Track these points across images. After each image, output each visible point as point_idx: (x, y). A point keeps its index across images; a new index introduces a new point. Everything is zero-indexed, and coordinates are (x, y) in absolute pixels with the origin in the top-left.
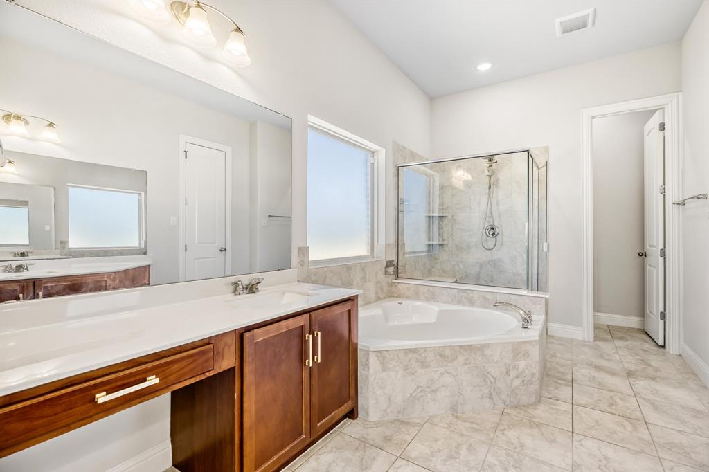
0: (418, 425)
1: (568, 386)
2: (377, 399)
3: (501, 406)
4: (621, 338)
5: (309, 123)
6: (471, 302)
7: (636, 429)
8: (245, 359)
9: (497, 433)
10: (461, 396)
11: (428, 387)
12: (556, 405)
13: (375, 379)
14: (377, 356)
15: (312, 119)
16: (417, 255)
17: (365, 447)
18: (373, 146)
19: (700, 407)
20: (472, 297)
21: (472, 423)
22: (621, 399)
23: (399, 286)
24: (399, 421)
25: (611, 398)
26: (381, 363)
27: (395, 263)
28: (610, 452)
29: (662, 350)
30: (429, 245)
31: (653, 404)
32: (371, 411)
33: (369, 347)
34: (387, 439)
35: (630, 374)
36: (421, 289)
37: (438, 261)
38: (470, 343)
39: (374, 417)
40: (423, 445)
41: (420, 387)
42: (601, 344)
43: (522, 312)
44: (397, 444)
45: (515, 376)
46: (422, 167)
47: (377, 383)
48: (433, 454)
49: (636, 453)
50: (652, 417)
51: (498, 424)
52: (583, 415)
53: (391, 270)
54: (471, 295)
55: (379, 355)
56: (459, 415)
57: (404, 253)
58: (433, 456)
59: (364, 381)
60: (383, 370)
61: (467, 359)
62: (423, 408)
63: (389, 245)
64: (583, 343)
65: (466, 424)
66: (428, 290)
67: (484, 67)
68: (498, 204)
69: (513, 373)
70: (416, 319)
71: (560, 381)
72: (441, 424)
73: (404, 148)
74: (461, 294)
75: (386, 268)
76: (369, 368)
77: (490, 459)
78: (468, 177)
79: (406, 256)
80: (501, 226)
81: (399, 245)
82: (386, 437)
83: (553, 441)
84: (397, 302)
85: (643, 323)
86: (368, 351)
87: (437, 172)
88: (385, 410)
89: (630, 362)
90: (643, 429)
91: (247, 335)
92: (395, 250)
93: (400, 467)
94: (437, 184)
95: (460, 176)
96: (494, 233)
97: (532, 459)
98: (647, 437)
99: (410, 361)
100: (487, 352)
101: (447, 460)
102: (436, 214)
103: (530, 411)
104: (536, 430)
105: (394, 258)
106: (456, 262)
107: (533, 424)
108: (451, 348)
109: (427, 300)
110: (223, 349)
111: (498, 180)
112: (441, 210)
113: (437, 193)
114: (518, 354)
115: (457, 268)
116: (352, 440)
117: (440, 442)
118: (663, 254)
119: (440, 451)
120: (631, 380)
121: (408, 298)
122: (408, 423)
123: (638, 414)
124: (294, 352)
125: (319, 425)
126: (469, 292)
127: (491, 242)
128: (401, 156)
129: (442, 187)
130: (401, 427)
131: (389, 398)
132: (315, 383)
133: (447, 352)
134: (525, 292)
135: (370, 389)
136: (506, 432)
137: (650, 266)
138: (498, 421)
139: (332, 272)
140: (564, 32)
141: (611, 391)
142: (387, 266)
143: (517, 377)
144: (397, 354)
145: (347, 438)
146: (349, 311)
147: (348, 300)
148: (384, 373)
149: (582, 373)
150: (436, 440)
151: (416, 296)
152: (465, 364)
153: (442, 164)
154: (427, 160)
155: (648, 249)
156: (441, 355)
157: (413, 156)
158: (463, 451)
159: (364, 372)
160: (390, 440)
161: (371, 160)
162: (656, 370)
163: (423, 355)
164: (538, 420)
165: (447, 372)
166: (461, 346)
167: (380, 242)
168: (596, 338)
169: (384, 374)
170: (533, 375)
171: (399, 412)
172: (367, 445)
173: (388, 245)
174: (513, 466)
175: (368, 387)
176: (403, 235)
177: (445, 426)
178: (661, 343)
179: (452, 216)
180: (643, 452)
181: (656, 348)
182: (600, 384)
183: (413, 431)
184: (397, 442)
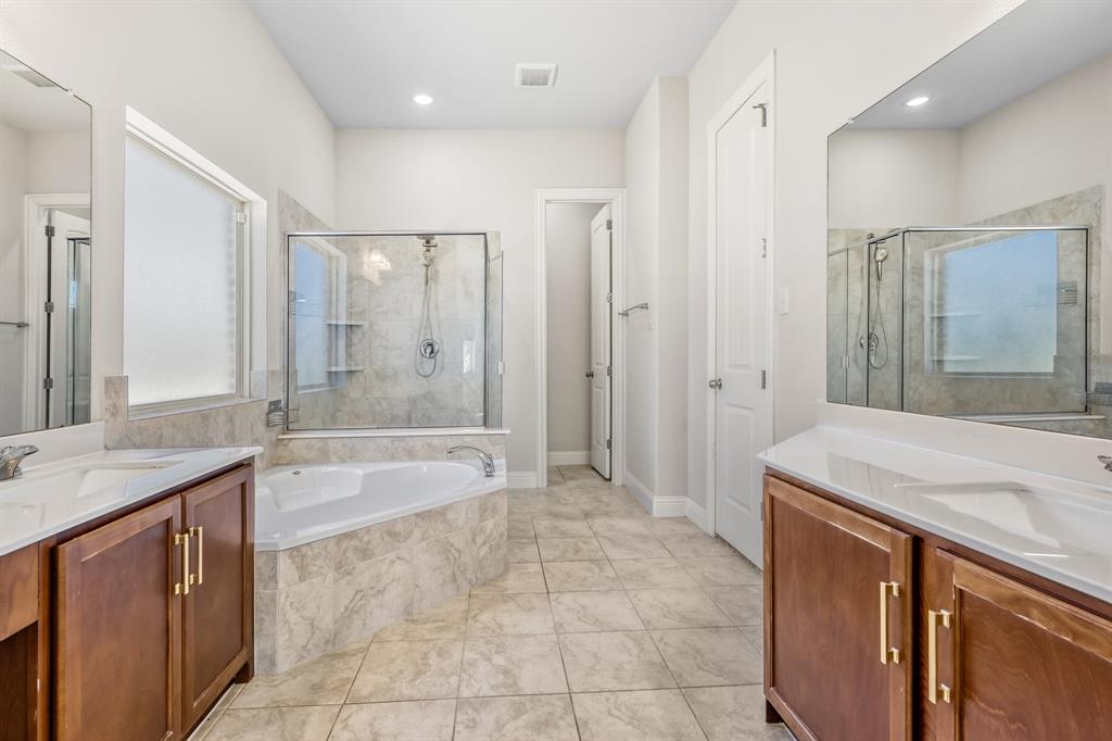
0: (358, 651)
1: (532, 543)
2: (291, 631)
3: (466, 588)
4: (572, 478)
5: (128, 127)
6: (411, 455)
7: (602, 569)
8: (60, 602)
9: (469, 622)
10: (418, 590)
11: (372, 588)
12: (525, 569)
13: (286, 598)
14: (291, 557)
15: (135, 119)
16: (316, 390)
17: (282, 714)
18: (246, 193)
19: (645, 532)
20: (413, 447)
21: (435, 621)
22: (585, 543)
23: (291, 444)
24: (328, 656)
25: (576, 544)
26: (298, 568)
27: (282, 404)
28: (585, 600)
29: (609, 483)
30: (330, 373)
31: (611, 540)
32: (281, 656)
33: (275, 545)
34: (317, 688)
35: (587, 515)
36: (331, 444)
37: (347, 400)
38: (428, 509)
39: (284, 664)
40: (376, 673)
41: (361, 591)
42: (555, 488)
43: (482, 455)
44: (334, 689)
45: (482, 541)
46: (322, 242)
47: (292, 604)
48: (393, 680)
49: (606, 592)
50: (613, 553)
51: (468, 611)
52: (554, 571)
53: (277, 417)
54: (411, 443)
55: (295, 553)
56: (415, 617)
57: (296, 388)
58: (395, 682)
59: (267, 606)
60: (302, 579)
61: (425, 532)
62: (365, 624)
63: (273, 372)
64: (538, 491)
65: (428, 625)
66: (344, 446)
67: (423, 100)
68: (437, 308)
69: (480, 540)
70: (326, 495)
71: (524, 541)
72: (394, 638)
73: (296, 203)
74: (397, 444)
75: (268, 414)
76: (276, 582)
77: (469, 655)
78: (386, 265)
79: (300, 392)
80: (442, 342)
81: (289, 373)
82: (314, 685)
83: (531, 609)
84: (290, 472)
85: (590, 458)
86: (275, 553)
87: (344, 251)
88: (304, 647)
89: (585, 502)
90: (607, 568)
91: (66, 548)
92: (282, 383)
93: (350, 716)
94: (344, 273)
95: (375, 262)
96: (432, 352)
97: (515, 636)
98: (611, 574)
99: (344, 554)
100: (450, 516)
101: (415, 679)
102: (343, 322)
103: (499, 583)
104: (512, 603)
105: (281, 396)
106: (376, 399)
107: (506, 598)
108: (405, 519)
109: (343, 461)
110: (12, 588)
111: (437, 272)
112: (350, 315)
113: (343, 287)
114: (485, 511)
115: (378, 408)
116: (255, 712)
117: (399, 662)
118: (610, 373)
119: (401, 672)
120: (589, 520)
121: (307, 462)
122: (345, 654)
123: (601, 553)
124: (153, 573)
125: (195, 704)
126: (408, 439)
127: (428, 366)
128: (292, 217)
129: (350, 279)
130: (334, 663)
131: (312, 624)
132: (190, 626)
133: (399, 527)
134: (482, 430)
135: (279, 618)
136: (478, 618)
137: (597, 387)
138: (465, 608)
139: (174, 425)
140: (524, 83)
141: (574, 537)
142: (270, 412)
143: (484, 543)
144: (326, 547)
145: (244, 714)
146: (243, 485)
147: (238, 466)
148: (303, 583)
149: (543, 525)
150: (393, 661)
151: (324, 457)
152: (423, 539)
153: (350, 240)
154: (330, 229)
155: (595, 367)
156: (391, 534)
157: (310, 219)
158: (433, 660)
159: (267, 592)
160: (322, 687)
161: (239, 217)
162: (608, 505)
163: (365, 539)
164: (510, 592)
165: (399, 558)
166: (417, 514)
167: (256, 368)
168: (550, 483)
169: (303, 586)
170: (501, 535)
171: (327, 642)
172: (284, 709)
173: (271, 374)
174: (496, 652)
175: (274, 615)
176: (295, 355)
177: (400, 638)
178: (608, 476)
179: (371, 325)
180: (612, 589)
181: (603, 482)
182: (563, 533)
183: (355, 661)
184: (334, 686)
